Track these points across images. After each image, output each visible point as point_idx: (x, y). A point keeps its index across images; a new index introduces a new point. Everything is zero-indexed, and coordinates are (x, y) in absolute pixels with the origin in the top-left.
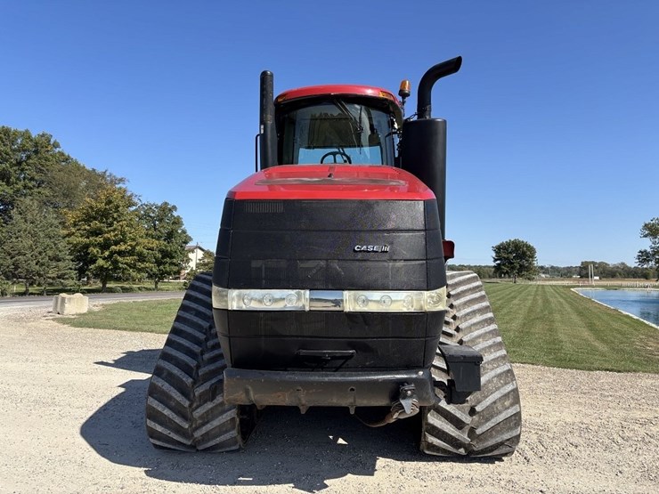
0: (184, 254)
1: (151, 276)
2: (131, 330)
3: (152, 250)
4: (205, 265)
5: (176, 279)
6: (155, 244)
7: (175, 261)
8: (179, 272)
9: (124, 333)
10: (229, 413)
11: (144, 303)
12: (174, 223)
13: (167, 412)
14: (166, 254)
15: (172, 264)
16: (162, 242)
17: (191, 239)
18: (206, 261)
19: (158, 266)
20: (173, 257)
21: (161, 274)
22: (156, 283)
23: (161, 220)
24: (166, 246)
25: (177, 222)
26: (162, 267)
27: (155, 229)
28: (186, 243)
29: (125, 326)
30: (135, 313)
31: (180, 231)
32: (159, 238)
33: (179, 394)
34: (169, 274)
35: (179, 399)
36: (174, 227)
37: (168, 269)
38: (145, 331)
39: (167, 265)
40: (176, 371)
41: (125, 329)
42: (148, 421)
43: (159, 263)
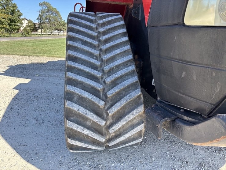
0: (20, 21)
1: (7, 31)
2: (6, 54)
3: (6, 19)
4: (29, 26)
5: (17, 32)
6: (6, 16)
7: (16, 24)
8: (19, 29)
9: (4, 56)
10: (139, 127)
11: (8, 42)
12: (13, 7)
13: (86, 132)
14: (12, 21)
15: (15, 25)
16: (9, 15)
17: (22, 14)
18: (30, 24)
19: (10, 26)
20: (15, 22)
21: (12, 30)
22: (10, 34)
23: (7, 5)
24: (11, 17)
25: (14, 6)
26: (11, 27)
27: (5, 9)
28: (20, 16)
29: (3, 52)
30: (5, 46)
31: (17, 11)
32: (7, 14)
33: (95, 116)
34: (15, 29)
35: (95, 120)
36: (14, 8)
37: (14, 28)
38: (14, 55)
39: (13, 26)
40: (86, 95)
41: (4, 54)
42: (69, 139)
43: (10, 25)
